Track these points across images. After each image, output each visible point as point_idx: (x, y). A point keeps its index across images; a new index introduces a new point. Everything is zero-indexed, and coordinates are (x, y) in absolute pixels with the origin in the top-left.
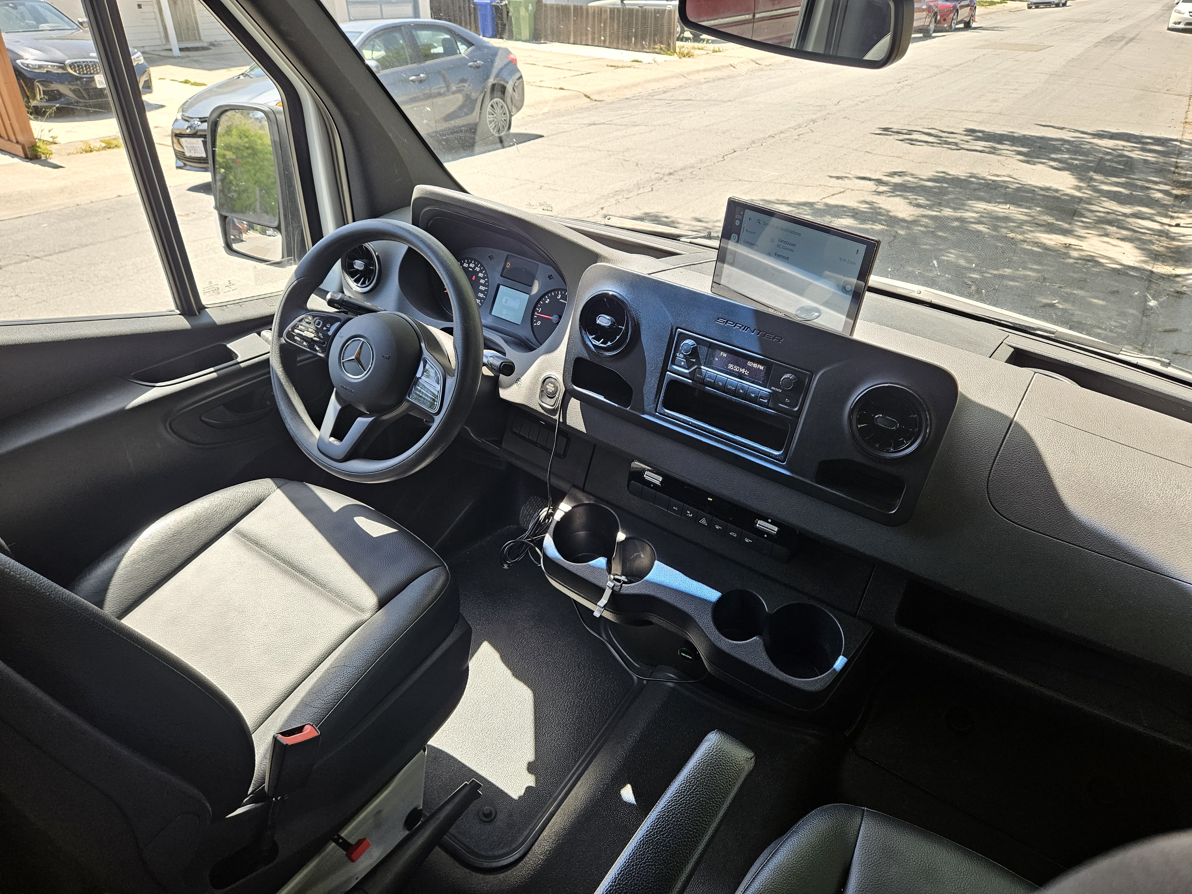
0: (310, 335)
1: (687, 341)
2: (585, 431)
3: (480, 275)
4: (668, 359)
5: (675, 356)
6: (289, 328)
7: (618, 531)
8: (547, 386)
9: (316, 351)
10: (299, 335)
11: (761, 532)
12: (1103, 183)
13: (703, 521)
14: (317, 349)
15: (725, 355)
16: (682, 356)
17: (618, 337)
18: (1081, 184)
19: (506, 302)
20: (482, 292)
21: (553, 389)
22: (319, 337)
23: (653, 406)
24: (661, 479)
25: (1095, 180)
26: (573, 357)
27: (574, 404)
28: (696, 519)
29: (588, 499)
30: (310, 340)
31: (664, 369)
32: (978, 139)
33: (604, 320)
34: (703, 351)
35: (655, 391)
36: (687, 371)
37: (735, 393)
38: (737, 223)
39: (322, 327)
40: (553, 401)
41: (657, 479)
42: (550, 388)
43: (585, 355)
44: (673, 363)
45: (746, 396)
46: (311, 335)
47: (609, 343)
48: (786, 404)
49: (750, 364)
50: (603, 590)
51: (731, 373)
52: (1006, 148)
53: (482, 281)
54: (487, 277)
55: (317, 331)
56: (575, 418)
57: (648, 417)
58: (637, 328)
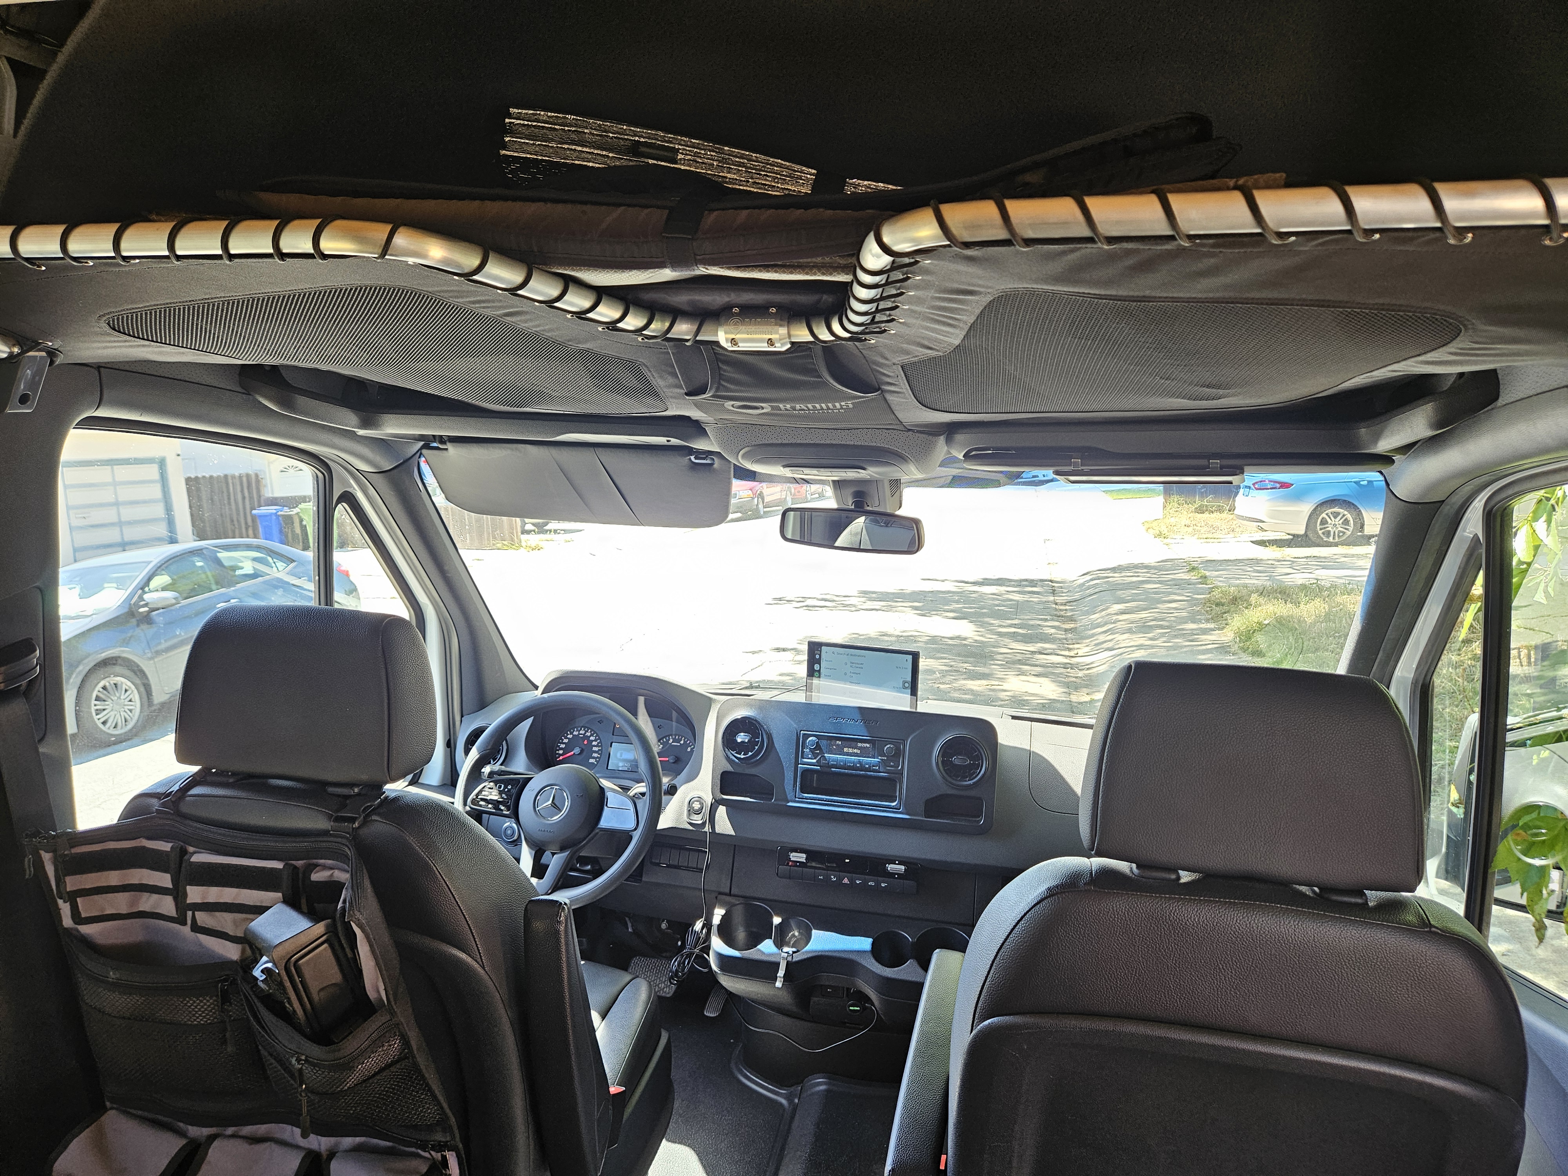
0: (494, 796)
1: (810, 738)
2: (733, 833)
3: (592, 738)
4: (798, 754)
5: (803, 752)
6: (473, 796)
7: (772, 917)
8: (694, 805)
9: (502, 810)
10: (482, 800)
11: (891, 875)
13: (846, 881)
14: (502, 808)
15: (840, 743)
16: (808, 750)
17: (757, 747)
19: (621, 756)
20: (595, 752)
21: (699, 806)
22: (502, 798)
23: (792, 794)
24: (804, 856)
25: (992, 625)
26: (719, 773)
27: (722, 810)
28: (840, 879)
29: (739, 900)
30: (495, 802)
31: (797, 763)
32: (872, 599)
33: (741, 738)
34: (823, 743)
35: (792, 782)
36: (814, 761)
37: (854, 768)
38: (817, 657)
39: (504, 789)
40: (700, 816)
41: (801, 857)
42: (696, 806)
43: (729, 768)
44: (803, 757)
45: (862, 768)
46: (496, 798)
47: (750, 754)
48: (892, 766)
49: (859, 745)
50: (778, 964)
51: (848, 754)
52: (901, 604)
53: (594, 743)
54: (599, 739)
55: (500, 793)
56: (724, 824)
57: (790, 804)
58: (770, 737)
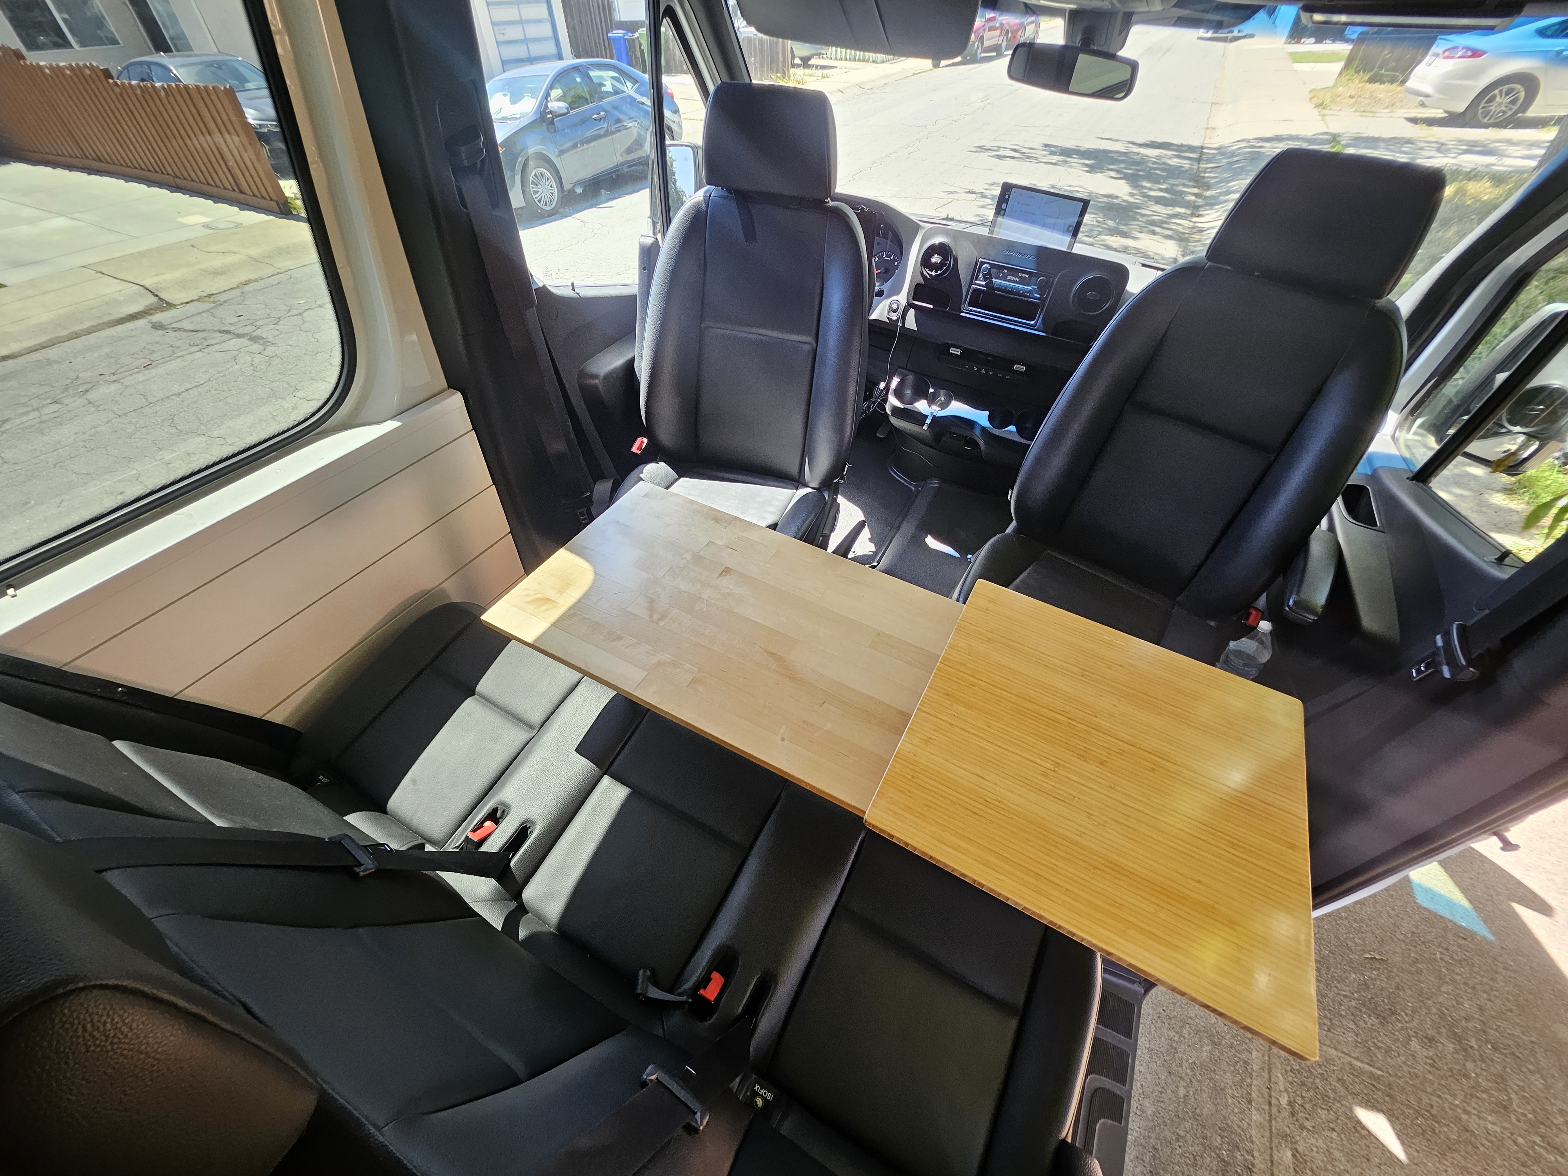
1: (985, 265)
2: (916, 329)
4: (974, 277)
5: (977, 276)
7: (929, 387)
8: (893, 306)
11: (1016, 372)
12: (1150, 189)
13: (983, 371)
16: (981, 274)
17: (945, 268)
18: (1135, 192)
21: (897, 307)
24: (960, 351)
25: (1145, 187)
26: (914, 284)
27: (912, 312)
28: (979, 370)
31: (971, 283)
32: (1053, 153)
33: (936, 259)
34: (994, 270)
36: (984, 283)
37: (1012, 292)
38: (1007, 197)
40: (896, 314)
41: (958, 352)
43: (923, 282)
44: (976, 279)
45: (1018, 294)
47: (939, 272)
48: (1039, 294)
49: (1020, 274)
50: (927, 416)
51: (1010, 281)
52: (1074, 160)
56: (911, 322)
57: (962, 314)
58: (956, 260)
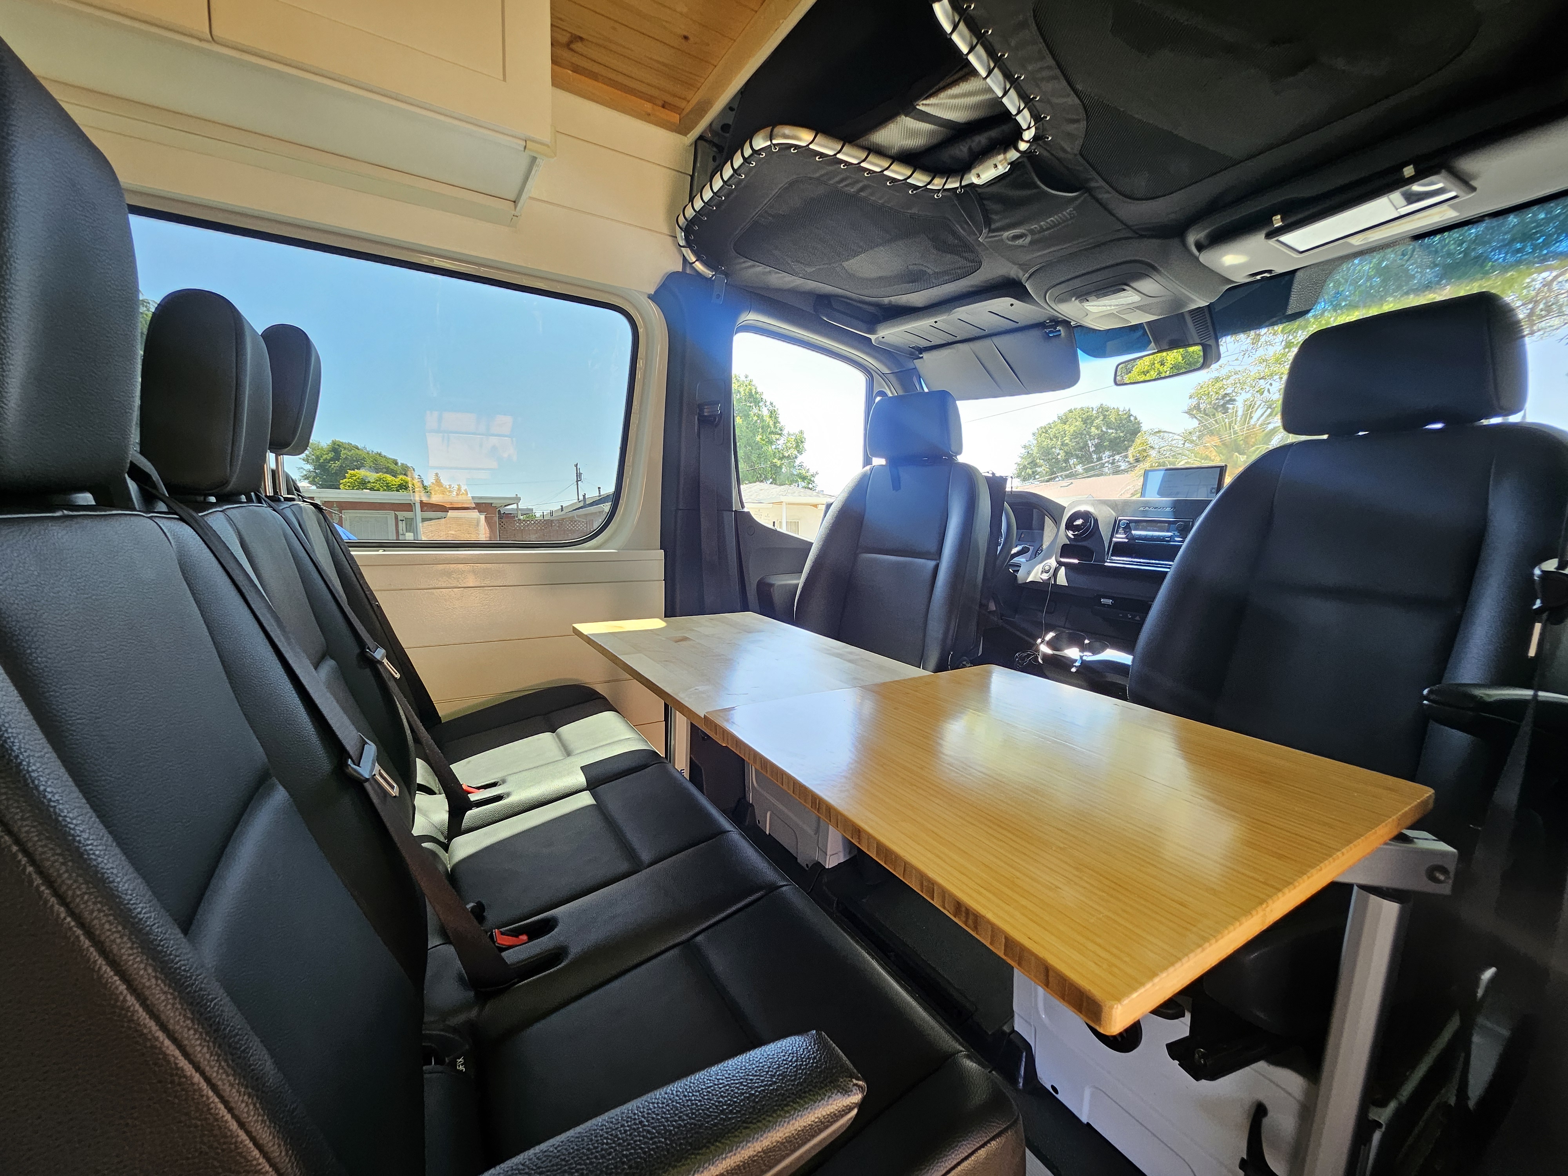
1: (1123, 521)
5: (1117, 530)
8: (1045, 568)
15: (1142, 524)
21: (1048, 568)
23: (1106, 557)
24: (1111, 601)
26: (1061, 545)
27: (1063, 570)
28: (1134, 617)
31: (1112, 536)
33: (1078, 523)
34: (1131, 524)
35: (1108, 550)
37: (1150, 539)
41: (1109, 602)
43: (1067, 542)
44: (1117, 533)
49: (1159, 524)
56: (1062, 579)
57: (1106, 564)
58: (1096, 521)
